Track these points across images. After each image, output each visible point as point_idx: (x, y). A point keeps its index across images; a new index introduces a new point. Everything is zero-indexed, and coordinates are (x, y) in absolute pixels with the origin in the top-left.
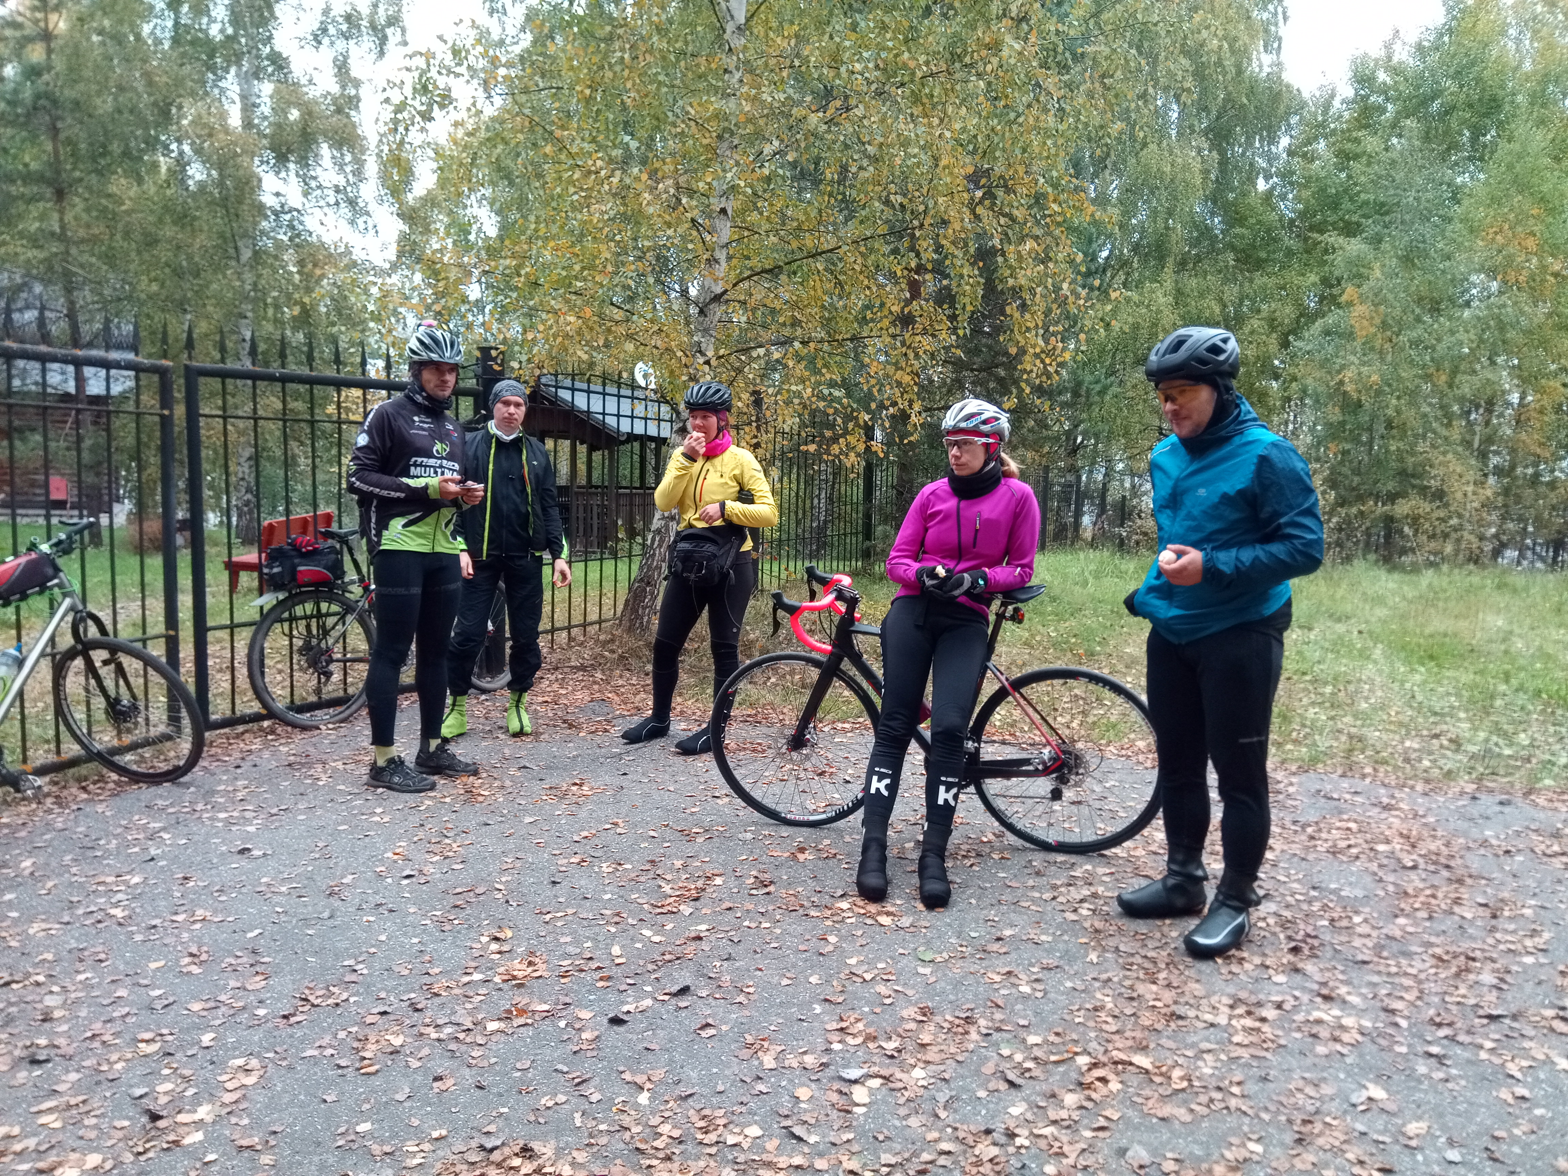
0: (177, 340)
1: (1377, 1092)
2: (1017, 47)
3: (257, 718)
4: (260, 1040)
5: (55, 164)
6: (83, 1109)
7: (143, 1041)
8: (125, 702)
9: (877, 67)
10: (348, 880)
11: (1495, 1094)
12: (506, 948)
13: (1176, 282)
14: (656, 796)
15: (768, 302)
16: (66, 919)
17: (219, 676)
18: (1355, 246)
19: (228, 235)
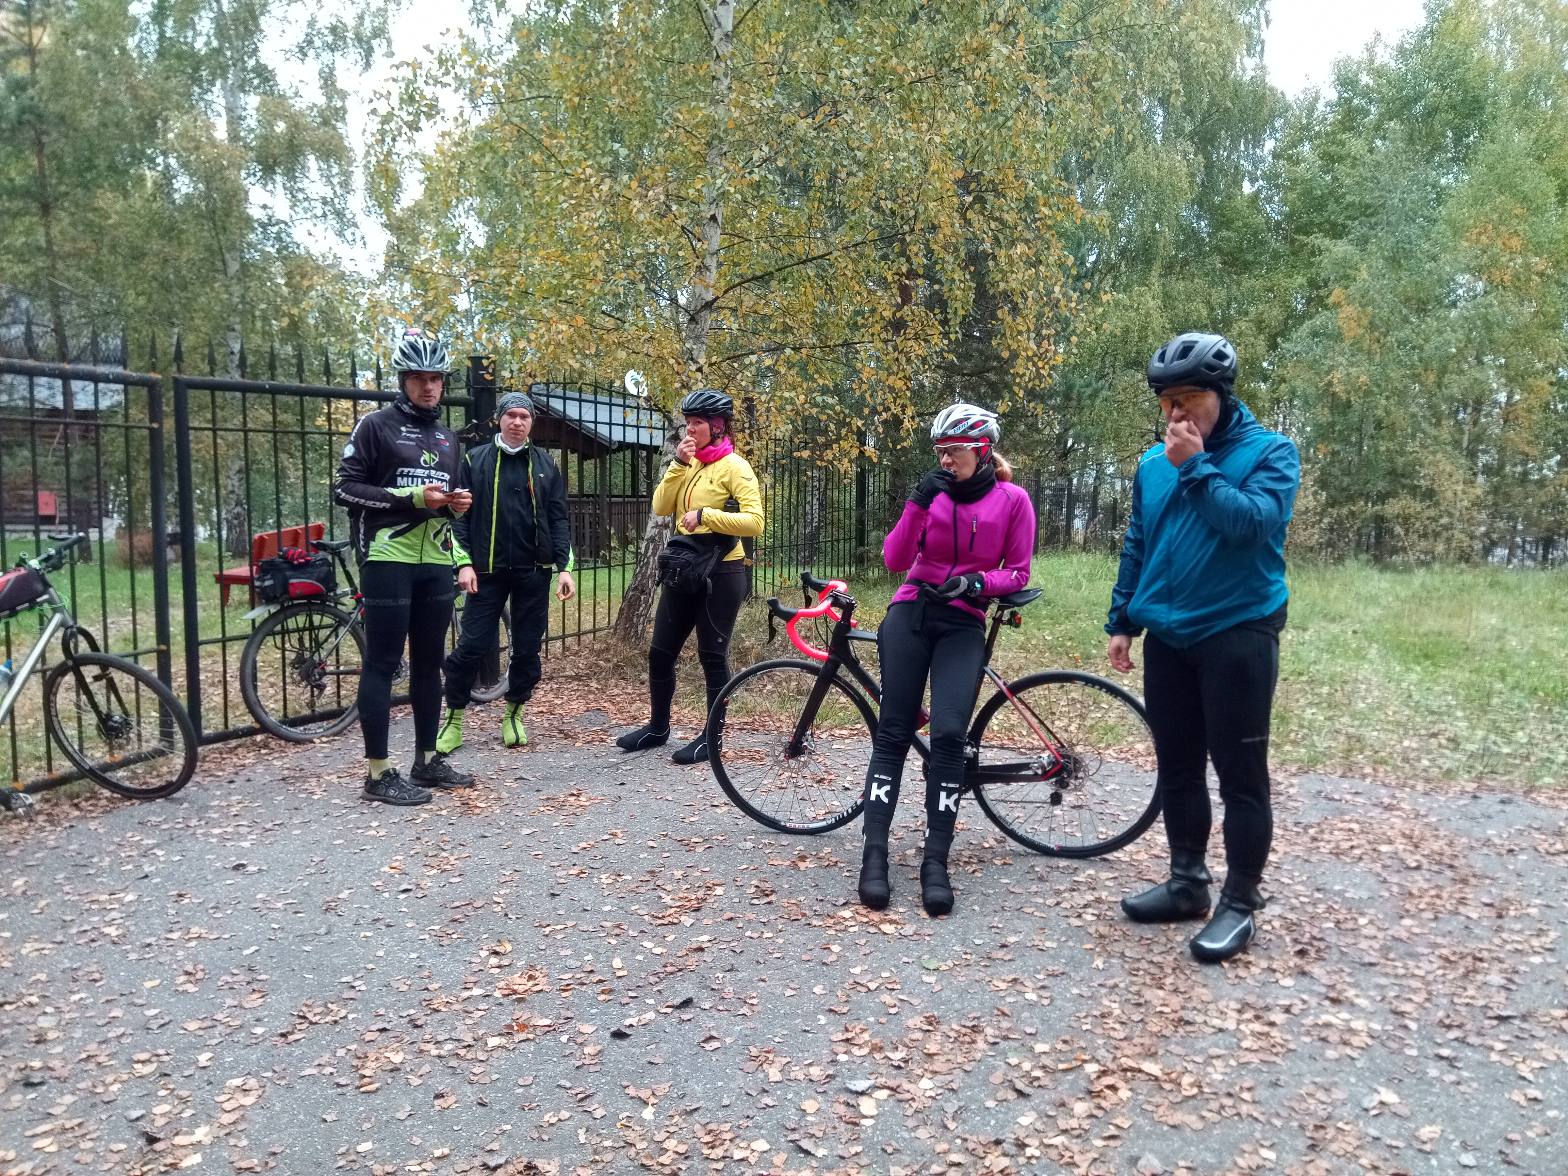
0: (165, 354)
1: (1389, 1096)
2: (1005, 51)
3: (250, 732)
4: (258, 1059)
5: (41, 178)
6: (79, 1132)
7: (138, 1062)
8: (117, 718)
9: (865, 72)
10: (344, 895)
11: (1507, 1096)
12: (505, 962)
13: (1164, 285)
14: (654, 805)
15: (758, 308)
16: (59, 938)
17: (211, 690)
18: (1341, 248)
19: (216, 247)
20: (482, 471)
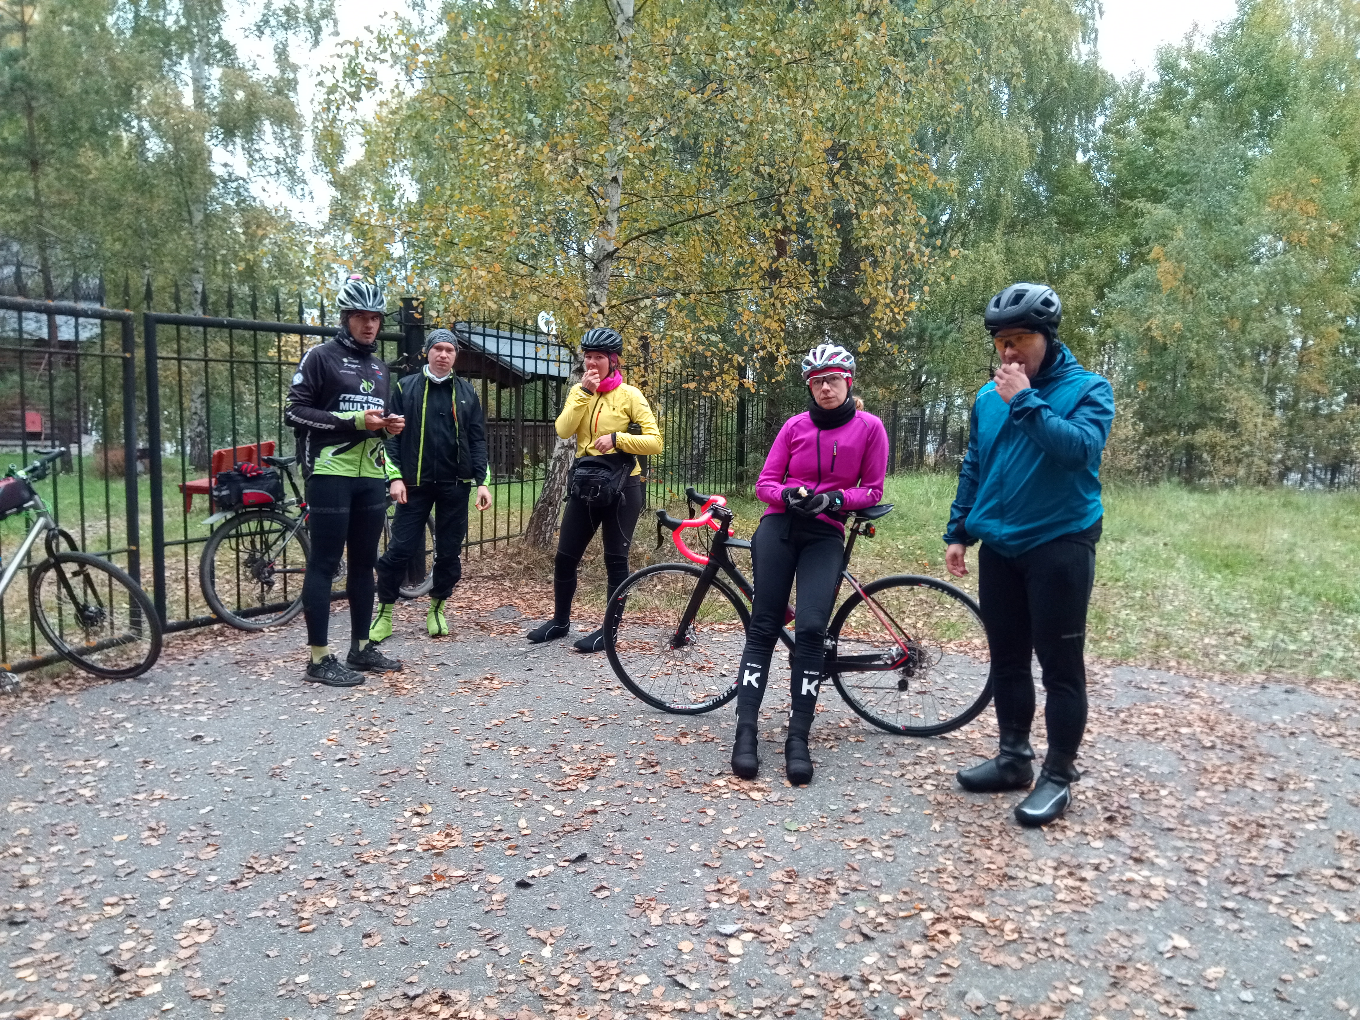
0: (137, 292)
1: (1181, 942)
2: (869, 37)
3: (208, 622)
4: (212, 903)
5: (30, 137)
6: (56, 964)
7: (108, 905)
8: (92, 609)
9: (748, 54)
10: (288, 762)
11: (1282, 942)
12: (426, 821)
13: (1007, 241)
14: (557, 688)
15: (654, 259)
16: (41, 798)
17: (175, 585)
18: (1161, 211)
19: (182, 200)
20: (412, 397)
